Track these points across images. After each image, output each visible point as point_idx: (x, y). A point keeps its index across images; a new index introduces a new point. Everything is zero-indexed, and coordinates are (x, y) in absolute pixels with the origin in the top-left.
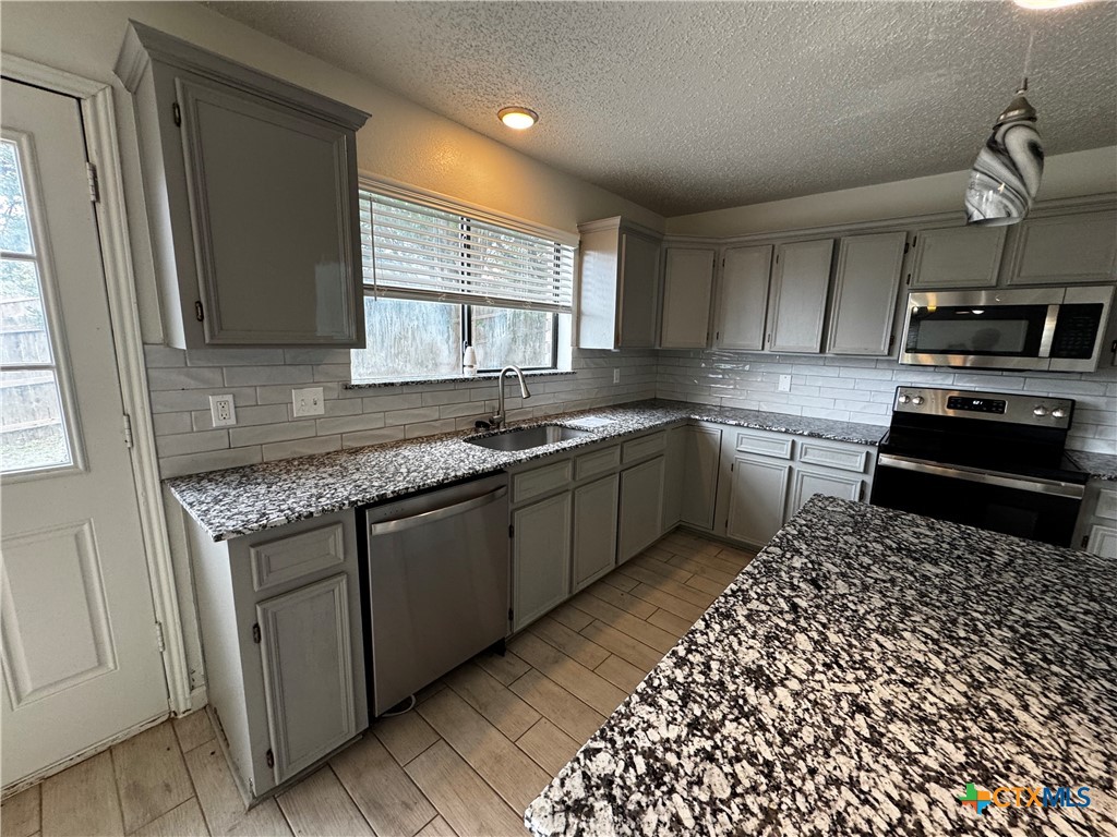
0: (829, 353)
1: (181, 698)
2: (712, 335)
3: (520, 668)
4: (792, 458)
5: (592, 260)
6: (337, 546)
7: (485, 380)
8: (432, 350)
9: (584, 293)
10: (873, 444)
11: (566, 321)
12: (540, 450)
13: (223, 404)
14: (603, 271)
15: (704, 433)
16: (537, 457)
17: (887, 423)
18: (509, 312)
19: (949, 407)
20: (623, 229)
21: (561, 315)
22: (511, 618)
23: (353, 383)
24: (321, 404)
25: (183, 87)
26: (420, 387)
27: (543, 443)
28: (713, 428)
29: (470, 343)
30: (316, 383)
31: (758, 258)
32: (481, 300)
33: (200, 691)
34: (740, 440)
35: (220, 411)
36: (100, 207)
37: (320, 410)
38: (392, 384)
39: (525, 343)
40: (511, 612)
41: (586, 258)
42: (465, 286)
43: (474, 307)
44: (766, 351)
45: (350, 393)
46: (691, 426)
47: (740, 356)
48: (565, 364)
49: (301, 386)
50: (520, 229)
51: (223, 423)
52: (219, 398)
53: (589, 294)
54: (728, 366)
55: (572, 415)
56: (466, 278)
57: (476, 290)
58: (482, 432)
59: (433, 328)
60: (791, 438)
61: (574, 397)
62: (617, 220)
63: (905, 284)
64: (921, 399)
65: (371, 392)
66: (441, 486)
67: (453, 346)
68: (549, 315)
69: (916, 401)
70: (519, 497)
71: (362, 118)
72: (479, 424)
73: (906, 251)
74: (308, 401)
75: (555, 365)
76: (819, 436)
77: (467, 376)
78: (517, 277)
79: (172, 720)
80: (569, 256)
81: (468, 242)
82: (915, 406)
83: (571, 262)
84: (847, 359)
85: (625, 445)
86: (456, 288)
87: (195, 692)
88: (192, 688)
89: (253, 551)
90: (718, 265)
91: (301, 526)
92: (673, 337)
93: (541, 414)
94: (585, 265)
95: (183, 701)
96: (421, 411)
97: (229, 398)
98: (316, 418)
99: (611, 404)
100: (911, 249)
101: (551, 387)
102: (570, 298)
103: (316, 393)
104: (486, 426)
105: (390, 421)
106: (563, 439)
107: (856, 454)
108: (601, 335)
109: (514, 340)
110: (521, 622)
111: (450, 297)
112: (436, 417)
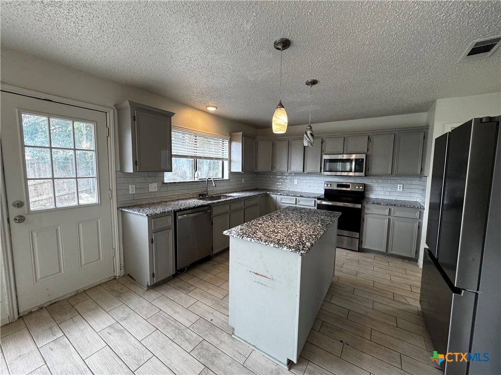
0: (306, 172)
1: (118, 272)
2: (273, 167)
3: (215, 263)
4: (296, 204)
5: (234, 144)
6: (170, 220)
7: (202, 182)
8: (185, 173)
9: (232, 154)
10: (316, 198)
11: (226, 163)
12: (220, 200)
13: (132, 187)
14: (237, 148)
15: (271, 198)
16: (219, 202)
17: (323, 193)
18: (208, 161)
19: (337, 187)
20: (243, 136)
21: (224, 161)
22: (212, 249)
23: (165, 182)
24: (156, 188)
25: (136, 112)
26: (183, 184)
27: (220, 199)
28: (273, 196)
29: (196, 170)
30: (155, 182)
31: (285, 144)
32: (200, 158)
33: (123, 270)
34: (281, 200)
35: (132, 189)
36: (109, 138)
37: (156, 190)
38: (176, 183)
39: (213, 170)
40: (212, 248)
41: (232, 144)
42: (195, 153)
43: (198, 160)
44: (289, 172)
45: (164, 185)
46: (267, 195)
47: (282, 174)
48: (226, 177)
49: (151, 183)
50: (212, 137)
51: (132, 193)
52: (132, 186)
53: (234, 155)
54: (279, 177)
55: (229, 193)
56: (195, 151)
57: (198, 155)
58: (201, 197)
59: (185, 166)
60: (295, 198)
61: (230, 187)
62: (241, 133)
63: (322, 152)
64: (331, 185)
65: (169, 185)
66: (194, 208)
67: (191, 172)
68: (221, 162)
69: (329, 186)
70: (214, 213)
71: (173, 114)
72: (200, 195)
73: (322, 143)
74: (153, 187)
75: (223, 177)
76: (302, 196)
77: (196, 180)
78: (211, 150)
79: (115, 278)
80: (227, 143)
81: (196, 141)
82: (329, 187)
83: (227, 145)
84: (310, 174)
85: (245, 201)
86: (193, 154)
87: (121, 271)
88: (120, 269)
89: (153, 220)
90: (273, 145)
91: (164, 214)
92: (261, 168)
93: (219, 193)
94: (232, 146)
95: (118, 273)
96: (183, 191)
97: (134, 186)
98: (155, 192)
99: (242, 190)
100: (323, 143)
101: (222, 184)
102: (227, 156)
103: (155, 185)
104: (202, 195)
105: (174, 194)
106: (226, 198)
107: (312, 201)
108: (237, 167)
109: (210, 169)
110: (215, 251)
111: (192, 157)
112: (187, 192)
